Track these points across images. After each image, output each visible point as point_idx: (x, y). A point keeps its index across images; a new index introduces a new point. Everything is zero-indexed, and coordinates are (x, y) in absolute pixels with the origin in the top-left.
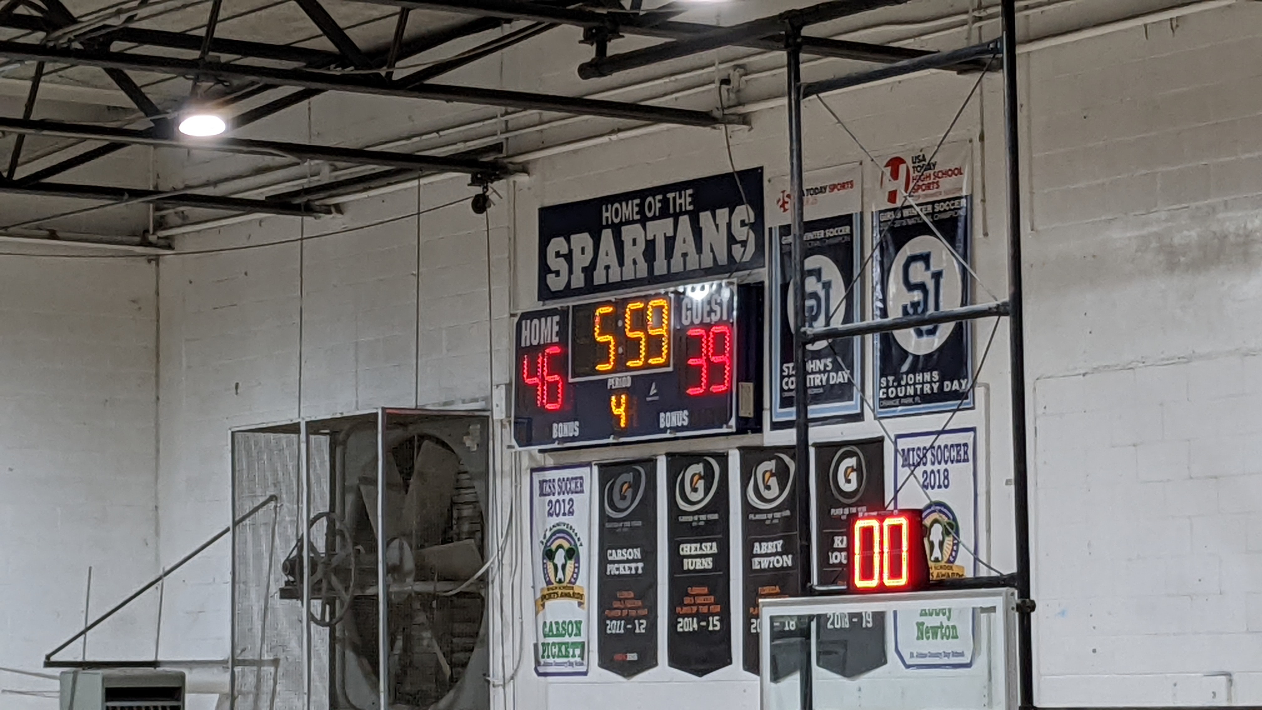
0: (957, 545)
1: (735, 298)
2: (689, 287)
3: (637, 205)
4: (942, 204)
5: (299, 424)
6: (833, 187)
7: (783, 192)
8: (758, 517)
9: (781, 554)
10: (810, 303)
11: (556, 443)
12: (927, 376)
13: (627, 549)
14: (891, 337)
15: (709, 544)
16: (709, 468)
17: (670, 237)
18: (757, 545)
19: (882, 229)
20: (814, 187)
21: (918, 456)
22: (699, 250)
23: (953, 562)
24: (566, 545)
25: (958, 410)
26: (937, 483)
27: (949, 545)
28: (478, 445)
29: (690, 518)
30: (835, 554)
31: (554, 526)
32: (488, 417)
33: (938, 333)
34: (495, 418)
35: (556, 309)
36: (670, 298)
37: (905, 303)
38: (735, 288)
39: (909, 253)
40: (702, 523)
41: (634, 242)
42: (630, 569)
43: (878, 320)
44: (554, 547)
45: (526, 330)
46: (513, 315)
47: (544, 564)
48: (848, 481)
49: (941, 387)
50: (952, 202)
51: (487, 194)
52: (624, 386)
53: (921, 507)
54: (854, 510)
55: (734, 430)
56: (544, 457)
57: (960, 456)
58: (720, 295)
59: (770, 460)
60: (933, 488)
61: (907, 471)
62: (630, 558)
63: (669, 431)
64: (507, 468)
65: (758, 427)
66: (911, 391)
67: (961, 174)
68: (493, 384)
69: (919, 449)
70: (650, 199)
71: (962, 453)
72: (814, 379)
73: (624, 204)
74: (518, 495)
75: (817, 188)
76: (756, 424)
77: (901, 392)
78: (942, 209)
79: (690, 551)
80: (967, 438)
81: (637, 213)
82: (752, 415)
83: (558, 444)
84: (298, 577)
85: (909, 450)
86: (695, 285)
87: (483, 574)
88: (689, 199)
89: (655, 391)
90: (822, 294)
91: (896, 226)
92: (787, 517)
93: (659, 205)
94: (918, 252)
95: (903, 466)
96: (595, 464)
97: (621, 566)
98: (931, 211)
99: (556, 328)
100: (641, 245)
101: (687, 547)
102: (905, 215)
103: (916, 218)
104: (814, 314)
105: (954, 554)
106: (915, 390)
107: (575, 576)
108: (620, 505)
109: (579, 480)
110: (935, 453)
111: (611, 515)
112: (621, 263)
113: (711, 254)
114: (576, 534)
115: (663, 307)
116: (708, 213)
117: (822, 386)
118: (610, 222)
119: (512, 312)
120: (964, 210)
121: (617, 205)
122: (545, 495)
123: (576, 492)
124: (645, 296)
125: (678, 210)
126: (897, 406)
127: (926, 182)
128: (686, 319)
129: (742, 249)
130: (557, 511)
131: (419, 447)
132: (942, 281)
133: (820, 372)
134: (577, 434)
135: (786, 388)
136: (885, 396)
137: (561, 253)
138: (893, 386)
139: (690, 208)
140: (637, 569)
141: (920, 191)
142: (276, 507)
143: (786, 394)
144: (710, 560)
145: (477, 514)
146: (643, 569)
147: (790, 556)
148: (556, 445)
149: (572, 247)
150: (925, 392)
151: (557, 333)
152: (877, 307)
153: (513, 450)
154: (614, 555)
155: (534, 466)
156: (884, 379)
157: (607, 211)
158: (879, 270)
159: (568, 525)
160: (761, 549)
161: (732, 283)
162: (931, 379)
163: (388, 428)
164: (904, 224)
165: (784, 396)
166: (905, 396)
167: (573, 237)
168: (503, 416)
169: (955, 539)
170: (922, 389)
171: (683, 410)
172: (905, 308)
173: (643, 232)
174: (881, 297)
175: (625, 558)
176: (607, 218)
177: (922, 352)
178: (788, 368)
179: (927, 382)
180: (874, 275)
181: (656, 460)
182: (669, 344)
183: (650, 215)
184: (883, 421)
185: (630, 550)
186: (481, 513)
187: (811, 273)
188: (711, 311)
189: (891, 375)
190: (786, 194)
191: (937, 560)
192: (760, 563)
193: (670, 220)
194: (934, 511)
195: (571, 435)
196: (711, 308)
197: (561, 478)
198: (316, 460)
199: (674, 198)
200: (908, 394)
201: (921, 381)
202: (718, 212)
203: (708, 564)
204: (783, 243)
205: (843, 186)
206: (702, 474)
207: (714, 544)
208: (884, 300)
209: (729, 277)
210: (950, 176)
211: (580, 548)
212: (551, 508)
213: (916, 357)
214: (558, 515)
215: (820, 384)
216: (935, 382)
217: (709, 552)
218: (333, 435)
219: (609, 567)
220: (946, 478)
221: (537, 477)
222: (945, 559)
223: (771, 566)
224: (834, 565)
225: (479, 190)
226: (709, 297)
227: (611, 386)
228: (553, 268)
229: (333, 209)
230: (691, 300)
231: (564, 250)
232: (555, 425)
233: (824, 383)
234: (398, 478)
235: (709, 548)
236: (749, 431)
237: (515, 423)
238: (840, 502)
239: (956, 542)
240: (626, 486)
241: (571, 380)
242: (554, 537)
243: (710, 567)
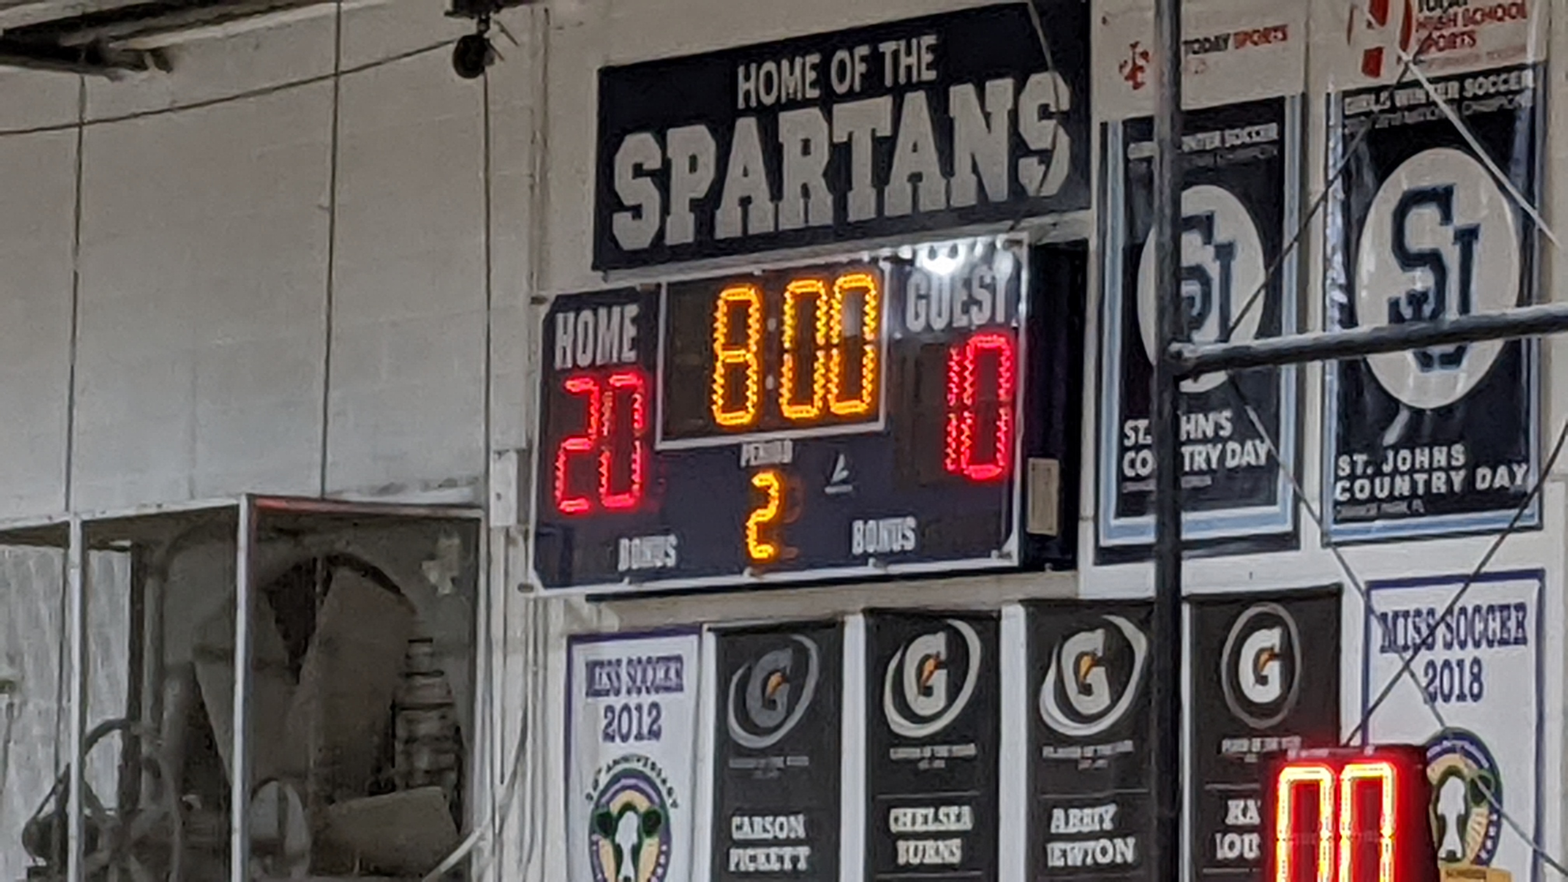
0: (1498, 825)
1: (1025, 276)
2: (923, 249)
3: (814, 67)
4: (1481, 79)
5: (67, 524)
6: (1244, 38)
7: (1134, 46)
8: (1063, 753)
9: (1110, 835)
10: (1190, 288)
11: (627, 580)
12: (1440, 456)
13: (776, 815)
14: (1363, 365)
15: (954, 810)
16: (957, 643)
17: (886, 138)
18: (1058, 813)
19: (1347, 131)
20: (1201, 37)
21: (1418, 630)
22: (948, 168)
23: (1487, 863)
24: (643, 804)
25: (1512, 530)
26: (1456, 691)
27: (1479, 824)
28: (453, 580)
29: (914, 753)
30: (1229, 838)
31: (616, 762)
32: (478, 520)
33: (1465, 362)
34: (492, 524)
35: (632, 289)
36: (882, 272)
37: (1395, 294)
38: (1024, 253)
39: (1405, 187)
40: (940, 764)
41: (806, 148)
42: (781, 859)
43: (1337, 331)
44: (615, 808)
45: (565, 333)
46: (536, 301)
47: (592, 843)
48: (1262, 680)
49: (1470, 480)
50: (1504, 76)
51: (486, 36)
52: (776, 460)
53: (1418, 740)
54: (1272, 744)
55: (1015, 562)
56: (599, 612)
57: (1509, 631)
58: (990, 268)
59: (1092, 629)
60: (1447, 699)
61: (1395, 661)
62: (782, 836)
63: (871, 561)
64: (517, 631)
65: (1070, 557)
66: (1403, 486)
67: (1524, 17)
68: (493, 447)
69: (1418, 613)
70: (842, 54)
71: (1512, 624)
72: (1192, 455)
73: (785, 64)
74: (540, 688)
75: (1207, 40)
76: (1063, 551)
77: (1382, 490)
78: (1481, 93)
79: (914, 823)
80: (1526, 591)
81: (813, 85)
82: (1054, 531)
83: (630, 583)
84: (56, 859)
85: (1396, 615)
86: (936, 245)
87: (458, 864)
88: (927, 58)
89: (845, 474)
90: (1214, 270)
91: (1377, 126)
92: (1126, 755)
93: (861, 68)
94: (1426, 183)
95: (1383, 650)
96: (710, 630)
97: (761, 852)
98: (1457, 96)
99: (631, 331)
100: (821, 155)
101: (905, 815)
102: (1398, 104)
103: (1421, 110)
104: (1195, 312)
105: (1489, 844)
106: (1414, 484)
107: (660, 871)
108: (763, 719)
109: (673, 667)
110: (1454, 625)
111: (742, 742)
112: (776, 193)
113: (974, 178)
114: (664, 782)
115: (866, 290)
116: (968, 89)
117: (1210, 471)
118: (753, 103)
119: (535, 293)
120: (1529, 94)
121: (770, 66)
122: (598, 694)
123: (668, 689)
124: (827, 267)
125: (902, 80)
126: (1372, 519)
127: (1446, 32)
128: (917, 316)
129: (1043, 167)
130: (624, 730)
131: (328, 581)
132: (1478, 248)
133: (1205, 440)
134: (671, 562)
135: (1129, 473)
136: (1347, 495)
137: (646, 167)
138: (1364, 475)
139: (929, 75)
140: (795, 860)
141: (1433, 49)
142: (11, 706)
143: (1131, 487)
144: (956, 842)
145: (451, 733)
146: (809, 859)
147: (1131, 841)
148: (624, 587)
149: (670, 154)
150: (1434, 491)
151: (633, 339)
152: (1332, 300)
153: (532, 595)
154: (747, 828)
155: (577, 629)
156: (1344, 461)
157: (747, 78)
158: (1339, 220)
159: (647, 759)
160: (1067, 823)
161: (1019, 243)
162: (1449, 462)
163: (259, 540)
164: (1397, 123)
165: (1125, 491)
166: (1391, 498)
167: (673, 134)
168: (512, 520)
169: (1493, 810)
170: (1428, 483)
171: (904, 516)
172: (1394, 305)
173: (825, 125)
174: (1342, 280)
175: (769, 836)
176: (747, 94)
177: (1431, 402)
178: (1136, 430)
179: (1440, 469)
180: (1328, 231)
181: (842, 624)
182: (877, 371)
183: (841, 89)
184: (1341, 549)
185: (781, 819)
186: (458, 730)
187: (1191, 223)
188: (972, 302)
189: (1361, 452)
190: (1139, 49)
191: (1452, 857)
192: (1064, 854)
193: (886, 103)
194: (1452, 750)
195: (659, 564)
196: (970, 296)
197: (634, 658)
198: (99, 605)
199: (896, 54)
200: (1396, 493)
201: (1426, 466)
202: (988, 84)
203: (952, 853)
204: (1131, 157)
205: (1265, 35)
206: (943, 657)
207: (966, 810)
208: (1349, 288)
209: (1012, 229)
210: (1500, 19)
211: (672, 812)
212: (610, 724)
213: (1417, 414)
214: (625, 738)
215: (1204, 466)
216: (1457, 469)
217: (953, 826)
218: (138, 551)
219: (736, 854)
220: (1476, 678)
221: (583, 653)
222: (1471, 855)
223: (1089, 861)
224: (1226, 863)
225: (468, 26)
226: (967, 270)
227: (748, 461)
228: (628, 201)
229: (149, 60)
230: (928, 277)
231: (654, 163)
232: (624, 542)
233: (1214, 465)
234: (278, 649)
235: (953, 818)
236: (1048, 565)
237: (538, 535)
238: (1246, 725)
239: (1495, 817)
240: (774, 679)
241: (660, 446)
242: (617, 786)
243: (956, 859)
